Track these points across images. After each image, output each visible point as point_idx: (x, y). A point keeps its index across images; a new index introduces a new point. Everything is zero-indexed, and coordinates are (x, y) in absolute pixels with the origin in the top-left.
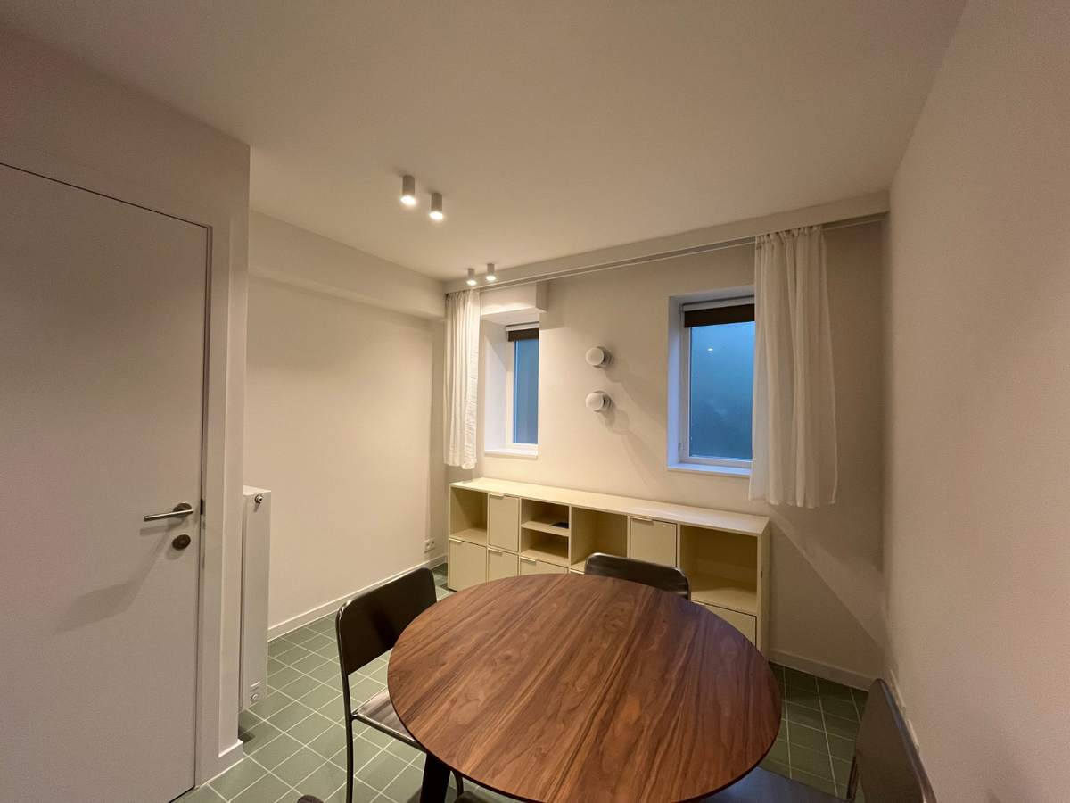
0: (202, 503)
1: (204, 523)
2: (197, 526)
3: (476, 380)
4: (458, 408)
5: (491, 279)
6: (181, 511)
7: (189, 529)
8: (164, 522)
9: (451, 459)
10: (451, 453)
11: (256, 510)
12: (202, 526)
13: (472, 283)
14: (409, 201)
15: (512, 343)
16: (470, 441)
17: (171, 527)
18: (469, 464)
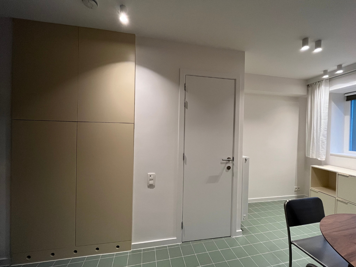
0: (233, 158)
1: (234, 164)
2: (232, 164)
3: (327, 121)
4: (315, 133)
5: (340, 72)
6: (228, 160)
7: (230, 165)
8: (225, 161)
9: (311, 155)
10: (311, 153)
11: (245, 162)
12: (233, 164)
13: (326, 77)
14: (305, 48)
15: (349, 102)
16: (323, 148)
17: (227, 163)
18: (322, 158)
